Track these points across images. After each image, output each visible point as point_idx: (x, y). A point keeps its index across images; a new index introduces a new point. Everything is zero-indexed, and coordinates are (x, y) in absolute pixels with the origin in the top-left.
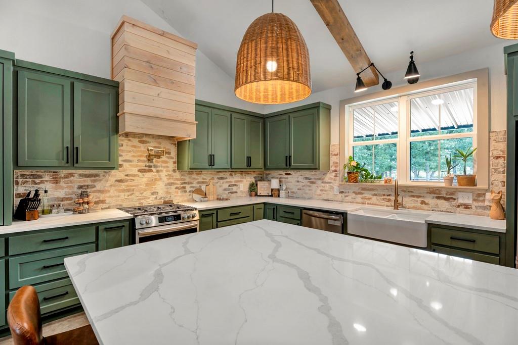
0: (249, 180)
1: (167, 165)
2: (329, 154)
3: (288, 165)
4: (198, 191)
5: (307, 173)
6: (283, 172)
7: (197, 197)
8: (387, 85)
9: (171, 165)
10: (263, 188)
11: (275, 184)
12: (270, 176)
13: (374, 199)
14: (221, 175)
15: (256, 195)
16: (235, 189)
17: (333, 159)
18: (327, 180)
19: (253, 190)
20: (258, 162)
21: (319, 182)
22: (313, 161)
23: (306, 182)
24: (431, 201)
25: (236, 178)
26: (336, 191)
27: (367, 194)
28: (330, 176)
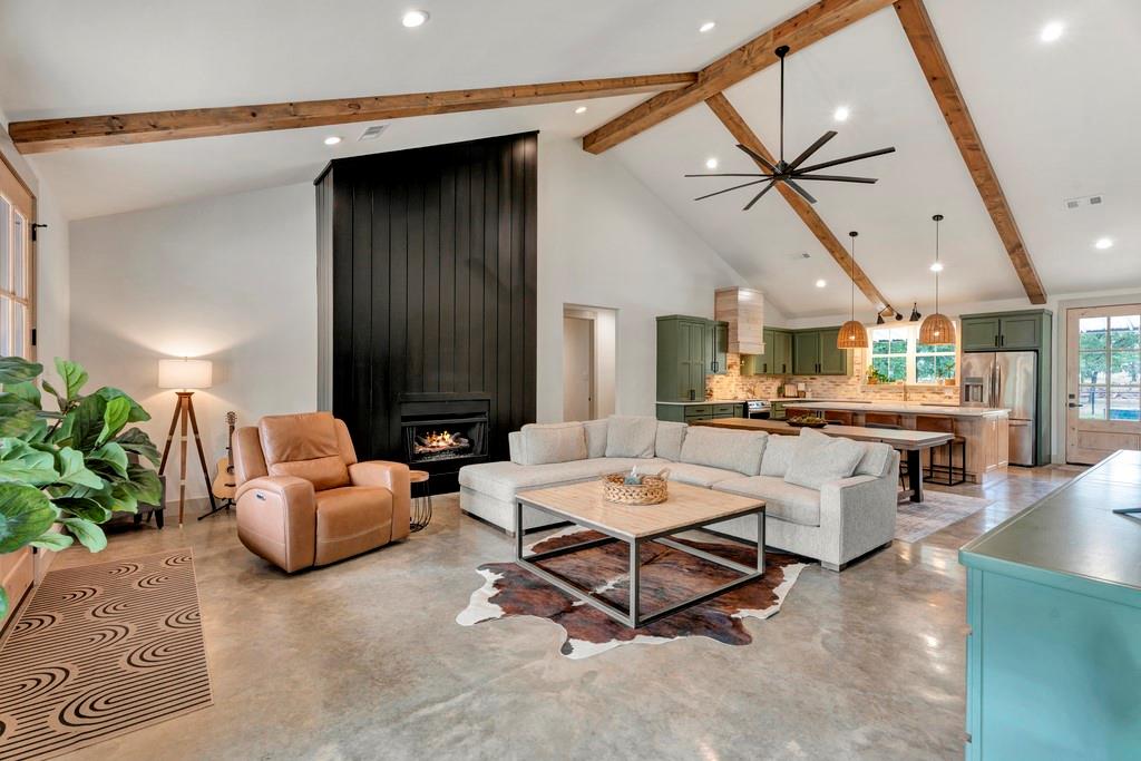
0: (777, 383)
1: (736, 371)
2: (853, 364)
3: (818, 370)
4: (749, 391)
5: (833, 378)
6: (808, 377)
7: (750, 395)
8: (899, 317)
9: (738, 372)
10: (790, 391)
11: (801, 387)
12: (793, 381)
13: (890, 396)
14: (762, 379)
15: (784, 396)
16: (769, 390)
17: (856, 367)
18: (850, 383)
19: (780, 391)
20: (789, 370)
21: (844, 385)
22: (841, 369)
23: (831, 385)
24: (929, 395)
25: (770, 381)
26: (859, 390)
27: (884, 393)
28: (854, 379)
